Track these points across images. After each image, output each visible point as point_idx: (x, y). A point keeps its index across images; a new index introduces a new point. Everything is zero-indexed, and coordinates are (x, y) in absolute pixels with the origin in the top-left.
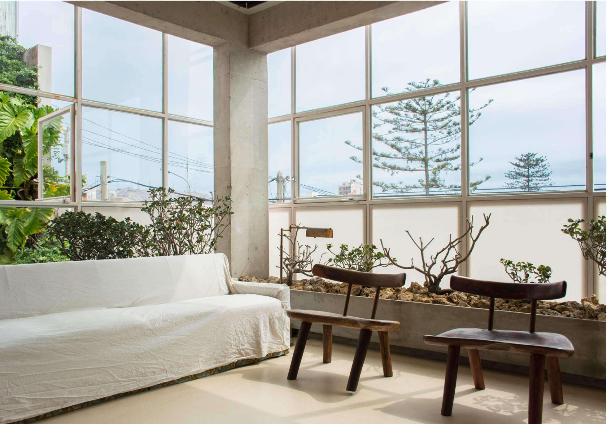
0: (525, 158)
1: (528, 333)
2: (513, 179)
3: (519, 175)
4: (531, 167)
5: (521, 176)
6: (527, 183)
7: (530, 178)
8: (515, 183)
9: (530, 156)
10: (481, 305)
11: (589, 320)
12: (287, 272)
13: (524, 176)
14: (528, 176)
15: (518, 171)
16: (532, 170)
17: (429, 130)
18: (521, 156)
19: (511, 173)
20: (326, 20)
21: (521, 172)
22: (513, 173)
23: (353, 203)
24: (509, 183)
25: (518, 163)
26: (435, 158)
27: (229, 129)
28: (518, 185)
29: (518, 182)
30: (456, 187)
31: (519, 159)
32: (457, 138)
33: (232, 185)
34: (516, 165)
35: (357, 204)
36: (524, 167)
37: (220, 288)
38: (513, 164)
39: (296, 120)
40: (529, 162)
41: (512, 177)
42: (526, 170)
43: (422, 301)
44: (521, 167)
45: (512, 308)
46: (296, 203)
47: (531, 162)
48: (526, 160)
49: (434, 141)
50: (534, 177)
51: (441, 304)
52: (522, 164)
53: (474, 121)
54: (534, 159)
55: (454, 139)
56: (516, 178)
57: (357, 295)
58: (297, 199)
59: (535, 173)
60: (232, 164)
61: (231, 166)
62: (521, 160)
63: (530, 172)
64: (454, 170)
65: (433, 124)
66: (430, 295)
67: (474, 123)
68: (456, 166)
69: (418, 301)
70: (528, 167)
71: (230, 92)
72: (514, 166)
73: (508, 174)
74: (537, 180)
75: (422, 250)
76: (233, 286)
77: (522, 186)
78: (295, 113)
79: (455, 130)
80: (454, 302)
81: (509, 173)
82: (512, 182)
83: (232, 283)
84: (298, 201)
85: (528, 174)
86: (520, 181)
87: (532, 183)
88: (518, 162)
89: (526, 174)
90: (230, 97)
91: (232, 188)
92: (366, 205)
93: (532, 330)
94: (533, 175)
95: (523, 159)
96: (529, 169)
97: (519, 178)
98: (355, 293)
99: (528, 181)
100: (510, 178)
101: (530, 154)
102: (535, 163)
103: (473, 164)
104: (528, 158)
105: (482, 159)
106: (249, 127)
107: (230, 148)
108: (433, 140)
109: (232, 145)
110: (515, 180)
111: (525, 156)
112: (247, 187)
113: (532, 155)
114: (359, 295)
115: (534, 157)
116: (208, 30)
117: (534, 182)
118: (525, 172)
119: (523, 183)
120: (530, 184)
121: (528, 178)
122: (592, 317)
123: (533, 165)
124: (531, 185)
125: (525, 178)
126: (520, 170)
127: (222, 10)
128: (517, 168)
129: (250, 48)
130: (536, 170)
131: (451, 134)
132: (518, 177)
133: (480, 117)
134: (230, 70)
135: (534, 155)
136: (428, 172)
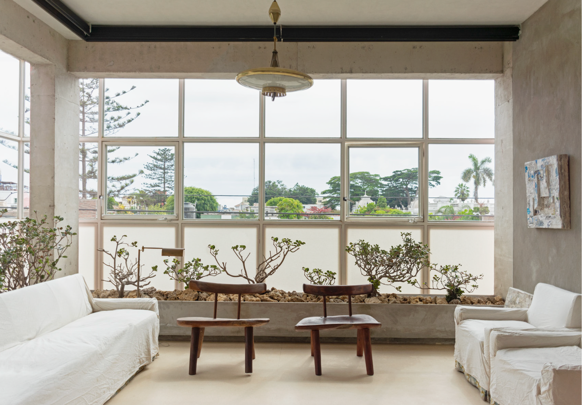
0: (162, 153)
1: (348, 316)
2: (151, 170)
3: (157, 167)
4: (167, 161)
5: (158, 168)
6: (163, 175)
7: (166, 171)
8: (153, 175)
9: (166, 151)
10: (296, 300)
11: (360, 303)
12: (116, 285)
13: (161, 168)
14: (164, 169)
15: (156, 164)
16: (167, 164)
17: (86, 121)
18: (159, 151)
19: (150, 165)
20: (159, 69)
21: (158, 164)
22: (151, 165)
23: (165, 222)
24: (147, 174)
25: (156, 157)
26: (92, 150)
27: (53, 150)
28: (155, 176)
29: (155, 173)
30: (112, 179)
31: (156, 153)
32: (115, 132)
33: (55, 204)
34: (154, 158)
35: (169, 222)
36: (161, 160)
37: (87, 307)
38: (151, 157)
39: (104, 143)
40: (165, 156)
41: (150, 169)
42: (163, 163)
43: (253, 301)
44: (159, 160)
45: (313, 300)
46: (103, 219)
47: (167, 156)
48: (162, 154)
49: (92, 133)
50: (169, 170)
51: (268, 301)
52: (159, 157)
53: (133, 119)
54: (170, 154)
55: (112, 133)
56: (153, 170)
57: (196, 300)
58: (104, 216)
59: (170, 167)
60: (56, 184)
61: (55, 186)
62: (158, 154)
63: (166, 165)
64: (111, 162)
65: (91, 116)
66: (255, 295)
67: (133, 121)
68: (114, 159)
69: (250, 301)
70: (164, 161)
71: (55, 114)
72: (153, 159)
73: (147, 166)
74: (172, 172)
75: (244, 262)
76: (96, 303)
77: (159, 178)
78: (103, 137)
79: (115, 126)
80: (275, 299)
81: (147, 164)
82: (150, 174)
83: (95, 301)
84: (105, 218)
85: (165, 166)
86: (157, 173)
87: (168, 175)
88: (155, 155)
89: (163, 167)
90: (54, 119)
91: (56, 207)
92: (178, 224)
93: (351, 314)
94: (168, 168)
95: (160, 153)
96: (165, 163)
97: (157, 170)
98: (195, 299)
99: (164, 173)
100: (148, 169)
101: (166, 149)
102: (170, 158)
103: (129, 158)
104: (165, 153)
105: (137, 154)
106: (67, 148)
107: (54, 168)
108: (92, 131)
109: (56, 165)
110: (153, 172)
111: (162, 151)
112: (65, 205)
113: (168, 150)
114: (197, 300)
115: (170, 152)
116: (41, 51)
117: (169, 174)
118: (162, 165)
119: (160, 175)
120: (165, 175)
121: (164, 170)
122: (361, 302)
123: (168, 159)
124: (167, 177)
125: (162, 171)
126: (157, 163)
127: (50, 32)
128: (155, 161)
129: (69, 72)
130: (171, 164)
131: (111, 128)
132: (155, 169)
133: (139, 116)
134: (55, 92)
135: (170, 150)
136: (85, 162)
